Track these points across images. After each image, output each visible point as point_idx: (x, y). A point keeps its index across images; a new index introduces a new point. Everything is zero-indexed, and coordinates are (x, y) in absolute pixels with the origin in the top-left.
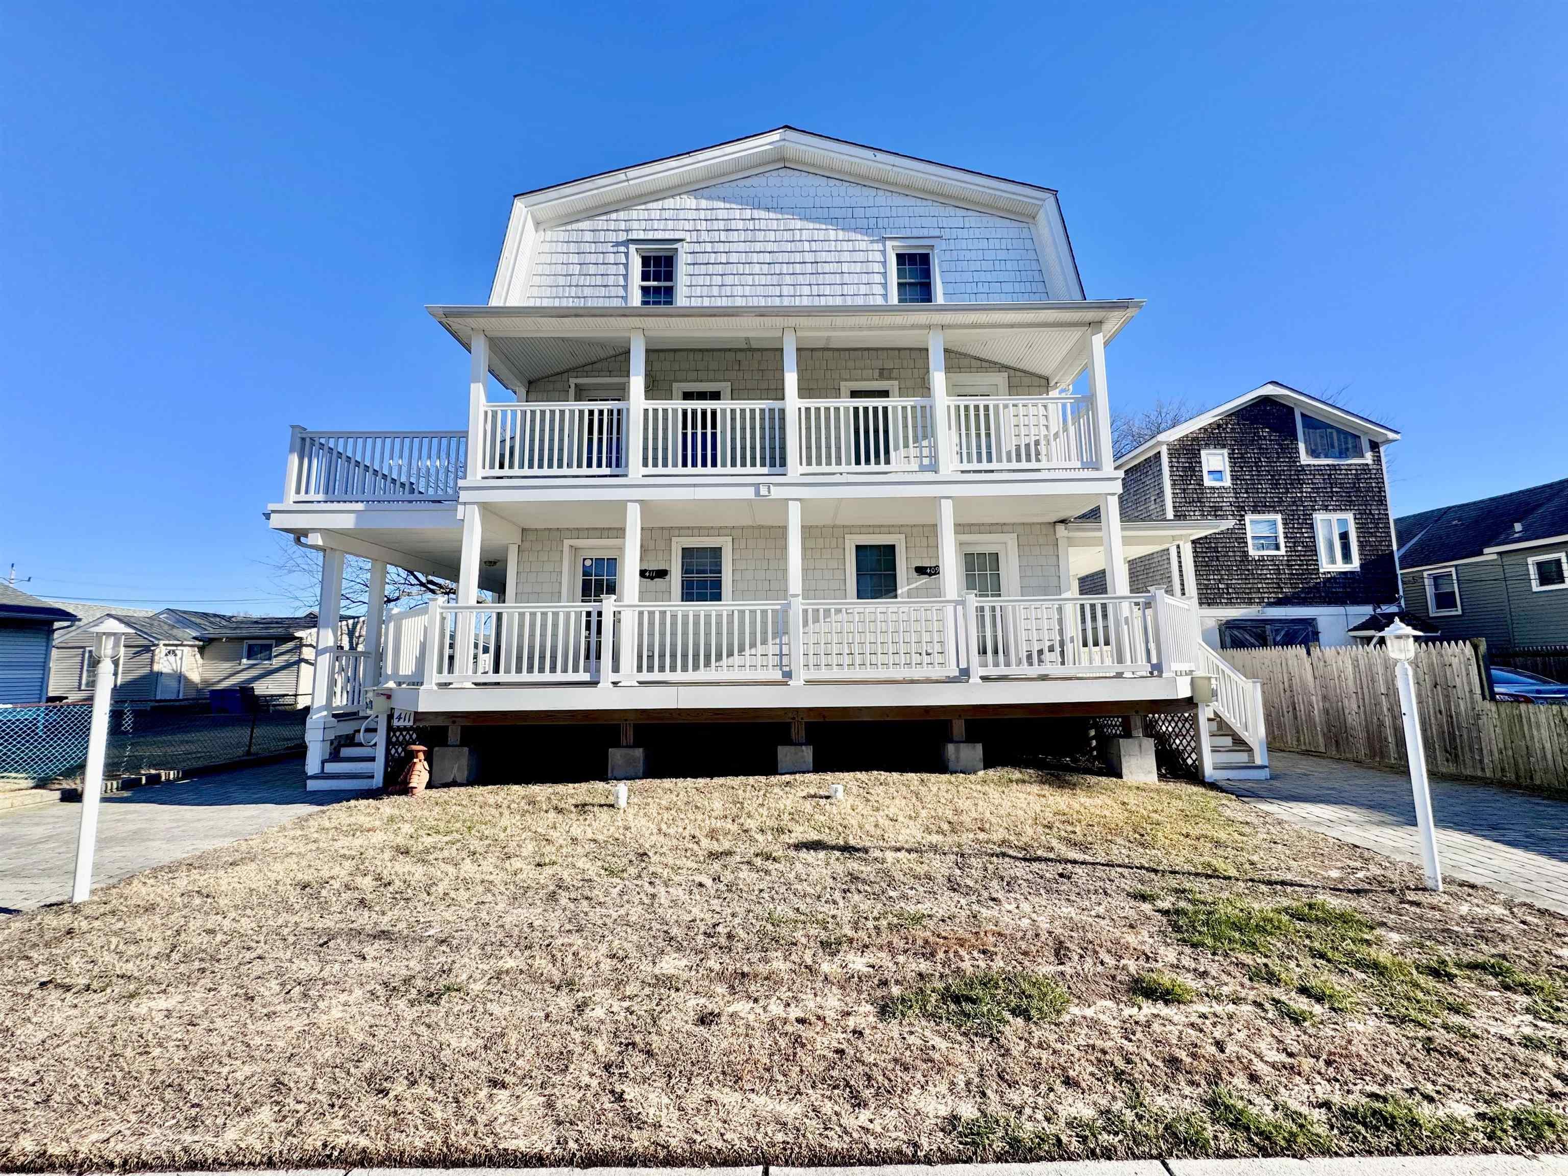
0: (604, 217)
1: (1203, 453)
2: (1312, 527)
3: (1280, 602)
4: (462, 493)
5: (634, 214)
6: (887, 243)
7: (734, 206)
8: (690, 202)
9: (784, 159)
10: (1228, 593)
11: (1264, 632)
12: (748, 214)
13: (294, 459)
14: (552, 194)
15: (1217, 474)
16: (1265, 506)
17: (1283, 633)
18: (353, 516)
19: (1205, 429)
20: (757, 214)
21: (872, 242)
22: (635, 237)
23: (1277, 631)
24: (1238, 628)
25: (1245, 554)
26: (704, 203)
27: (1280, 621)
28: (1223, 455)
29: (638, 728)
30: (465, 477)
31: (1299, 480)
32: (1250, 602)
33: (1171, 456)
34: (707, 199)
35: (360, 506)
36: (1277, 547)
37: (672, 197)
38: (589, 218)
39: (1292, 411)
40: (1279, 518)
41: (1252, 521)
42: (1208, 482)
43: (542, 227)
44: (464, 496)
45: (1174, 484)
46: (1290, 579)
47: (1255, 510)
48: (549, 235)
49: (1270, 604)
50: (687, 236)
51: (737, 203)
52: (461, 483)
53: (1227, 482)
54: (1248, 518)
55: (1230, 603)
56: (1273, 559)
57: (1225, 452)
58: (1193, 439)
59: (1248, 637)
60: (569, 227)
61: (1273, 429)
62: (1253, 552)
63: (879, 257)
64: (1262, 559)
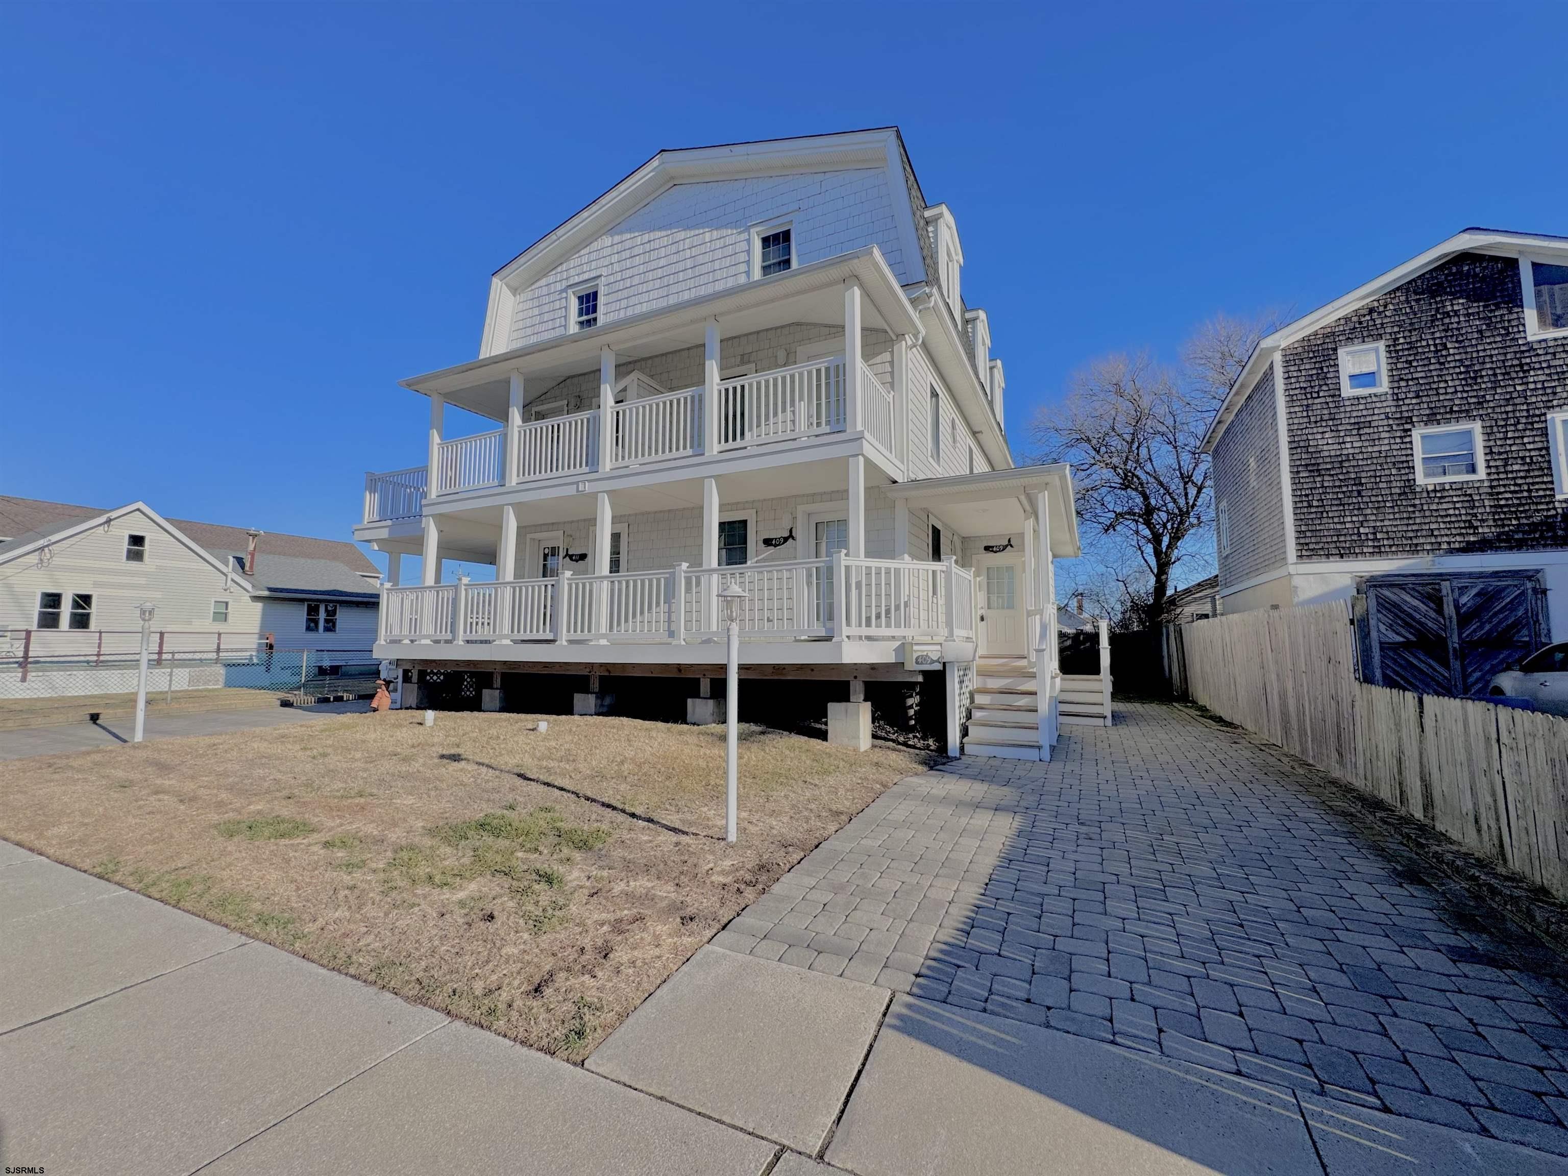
0: (554, 272)
1: (1341, 352)
2: (1544, 433)
3: (1469, 549)
4: (424, 509)
5: (572, 263)
6: (752, 230)
7: (637, 234)
8: (607, 241)
9: (672, 178)
10: (1375, 539)
11: (1440, 591)
12: (646, 237)
13: (368, 493)
14: (514, 265)
15: (1368, 378)
16: (1452, 411)
17: (1474, 591)
18: (387, 529)
19: (1347, 319)
20: (652, 236)
21: (740, 233)
22: (571, 282)
23: (1463, 590)
24: (1392, 586)
25: (1409, 486)
26: (617, 238)
27: (1470, 575)
28: (1377, 350)
29: (504, 675)
30: (426, 498)
31: (1521, 365)
32: (1415, 550)
33: (1287, 363)
34: (618, 234)
35: (389, 523)
36: (1473, 469)
37: (596, 240)
38: (545, 275)
39: (1512, 264)
40: (1477, 427)
41: (1424, 437)
42: (1347, 391)
43: (518, 291)
44: (425, 511)
45: (1291, 399)
46: (1494, 513)
47: (1432, 419)
48: (523, 297)
49: (1451, 551)
50: (604, 271)
51: (638, 231)
52: (424, 502)
53: (1384, 386)
54: (1417, 434)
55: (1378, 551)
56: (1461, 488)
57: (1381, 345)
58: (1325, 336)
59: (1408, 598)
60: (533, 287)
61: (1473, 296)
62: (1421, 479)
63: (744, 247)
64: (1439, 492)
